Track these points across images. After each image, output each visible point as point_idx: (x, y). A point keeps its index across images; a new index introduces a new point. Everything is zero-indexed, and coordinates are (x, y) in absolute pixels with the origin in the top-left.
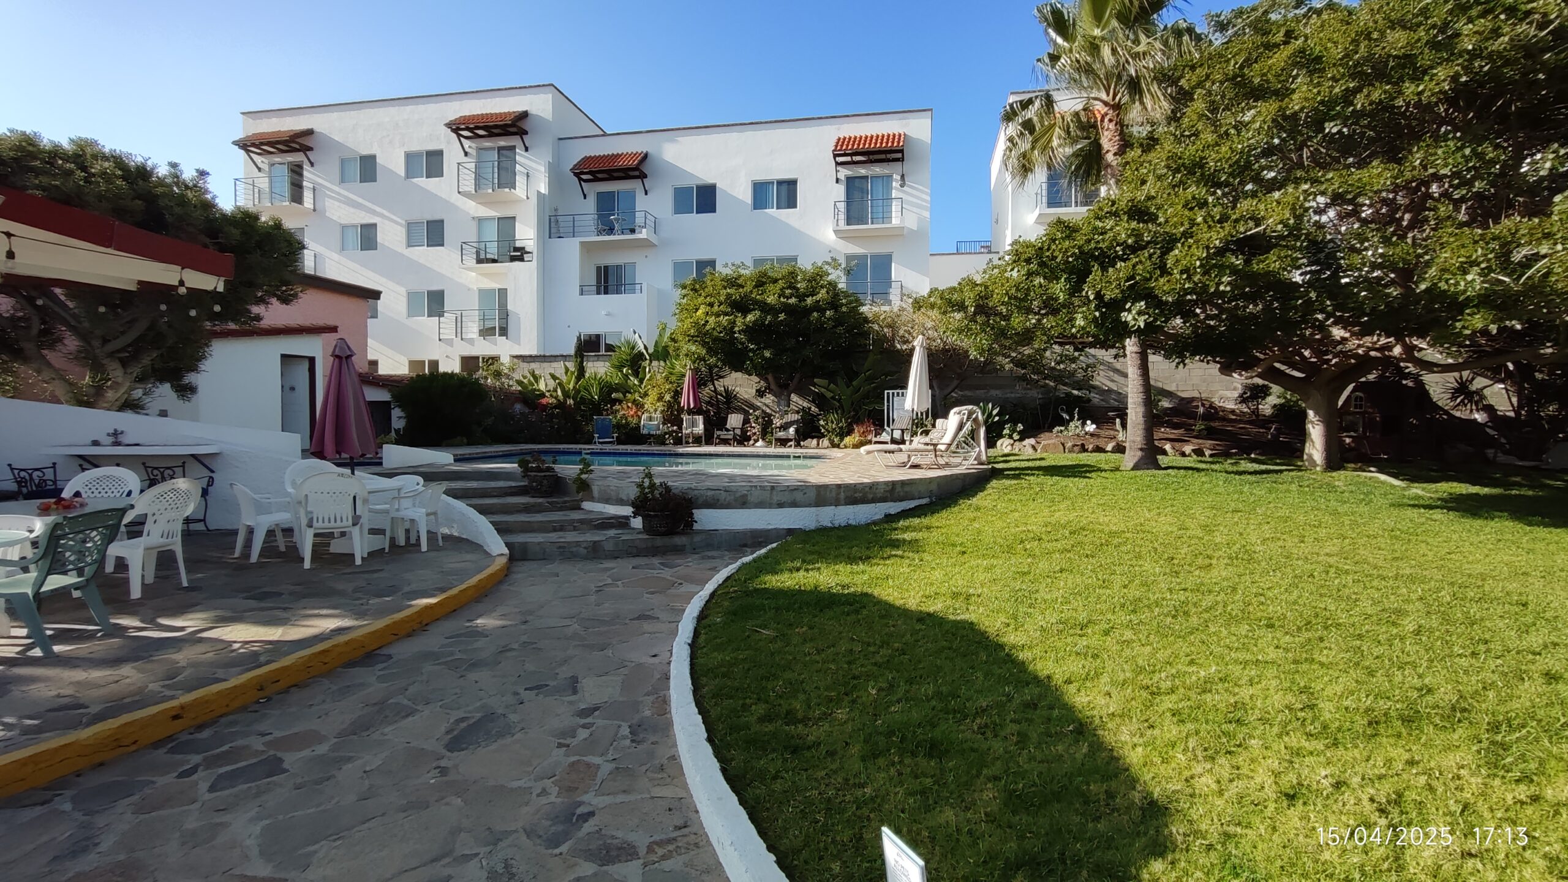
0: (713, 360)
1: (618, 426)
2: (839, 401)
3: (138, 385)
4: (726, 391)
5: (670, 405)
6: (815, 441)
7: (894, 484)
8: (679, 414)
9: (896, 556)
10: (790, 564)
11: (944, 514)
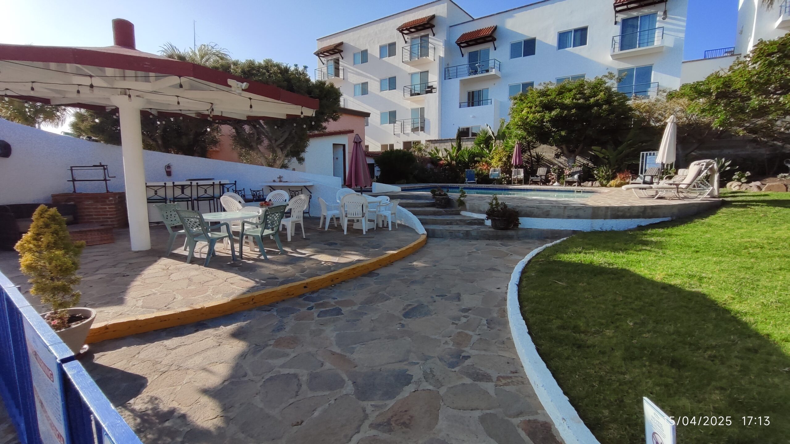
0: (530, 139)
1: (478, 175)
2: (608, 159)
3: (286, 158)
4: (537, 155)
5: (505, 163)
6: (590, 183)
7: (645, 208)
8: (510, 168)
9: (645, 250)
10: (575, 250)
11: (682, 227)
